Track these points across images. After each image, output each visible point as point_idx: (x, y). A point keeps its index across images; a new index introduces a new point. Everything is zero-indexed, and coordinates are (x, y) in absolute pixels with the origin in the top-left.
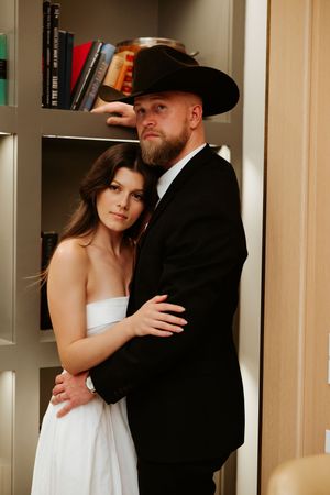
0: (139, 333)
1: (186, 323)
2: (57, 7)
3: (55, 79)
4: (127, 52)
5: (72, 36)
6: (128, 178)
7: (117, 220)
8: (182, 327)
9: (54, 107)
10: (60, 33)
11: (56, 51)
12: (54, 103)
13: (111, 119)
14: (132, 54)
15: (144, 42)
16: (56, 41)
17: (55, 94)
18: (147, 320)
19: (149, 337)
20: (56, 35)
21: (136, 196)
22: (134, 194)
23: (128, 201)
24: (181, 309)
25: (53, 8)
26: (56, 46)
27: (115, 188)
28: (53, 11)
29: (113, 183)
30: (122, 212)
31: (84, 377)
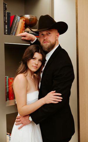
0: (48, 102)
1: (62, 98)
2: (6, 4)
3: (6, 26)
4: (23, 19)
5: (10, 13)
6: (38, 56)
7: (35, 68)
8: (61, 99)
9: (6, 34)
10: (7, 12)
11: (6, 17)
12: (6, 33)
13: (23, 38)
14: (24, 19)
15: (26, 16)
16: (6, 14)
17: (6, 30)
18: (50, 98)
19: (52, 104)
20: (6, 13)
21: (40, 61)
22: (40, 60)
23: (38, 62)
24: (60, 94)
25: (5, 4)
26: (6, 16)
27: (34, 59)
28: (5, 5)
29: (33, 57)
30: (36, 66)
31: (28, 117)
